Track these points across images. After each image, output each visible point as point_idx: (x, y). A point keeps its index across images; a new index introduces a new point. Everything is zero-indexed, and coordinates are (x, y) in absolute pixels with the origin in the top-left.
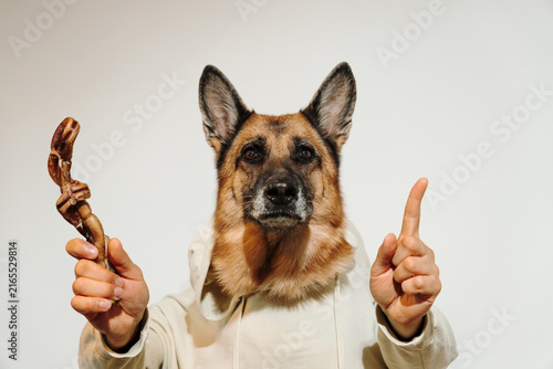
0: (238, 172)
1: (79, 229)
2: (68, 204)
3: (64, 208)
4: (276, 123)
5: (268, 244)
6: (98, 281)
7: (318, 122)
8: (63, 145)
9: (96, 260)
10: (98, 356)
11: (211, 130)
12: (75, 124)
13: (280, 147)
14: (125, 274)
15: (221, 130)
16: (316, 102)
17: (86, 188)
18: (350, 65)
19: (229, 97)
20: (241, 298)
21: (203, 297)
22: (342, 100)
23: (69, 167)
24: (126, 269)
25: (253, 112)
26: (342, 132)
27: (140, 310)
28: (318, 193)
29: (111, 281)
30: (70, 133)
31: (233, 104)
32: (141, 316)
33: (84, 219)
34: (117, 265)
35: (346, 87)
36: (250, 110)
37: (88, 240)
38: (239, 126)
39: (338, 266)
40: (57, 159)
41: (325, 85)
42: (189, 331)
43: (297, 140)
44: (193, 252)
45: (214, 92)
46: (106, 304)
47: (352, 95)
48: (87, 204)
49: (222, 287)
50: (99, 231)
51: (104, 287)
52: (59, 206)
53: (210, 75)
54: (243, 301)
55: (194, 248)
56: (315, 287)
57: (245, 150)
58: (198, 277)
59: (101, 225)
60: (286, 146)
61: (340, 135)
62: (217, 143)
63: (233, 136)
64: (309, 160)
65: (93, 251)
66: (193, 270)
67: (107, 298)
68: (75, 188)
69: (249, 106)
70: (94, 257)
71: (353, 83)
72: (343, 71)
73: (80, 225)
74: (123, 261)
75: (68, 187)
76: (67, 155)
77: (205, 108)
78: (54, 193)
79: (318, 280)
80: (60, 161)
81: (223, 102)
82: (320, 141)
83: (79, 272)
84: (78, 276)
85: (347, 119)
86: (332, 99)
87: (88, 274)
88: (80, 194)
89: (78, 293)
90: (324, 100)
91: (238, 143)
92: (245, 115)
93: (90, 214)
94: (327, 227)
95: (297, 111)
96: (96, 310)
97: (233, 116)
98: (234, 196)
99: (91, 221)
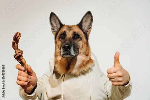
0: (59, 41)
1: (19, 62)
2: (17, 56)
3: (16, 57)
4: (70, 28)
5: (68, 62)
6: (24, 77)
7: (82, 27)
8: (16, 39)
9: (24, 71)
10: (23, 95)
11: (53, 30)
12: (20, 34)
13: (69, 34)
14: (31, 75)
15: (56, 30)
16: (81, 22)
17: (22, 52)
18: (91, 11)
19: (57, 21)
20: (63, 74)
21: (53, 74)
22: (89, 21)
23: (18, 45)
24: (32, 73)
25: (64, 25)
26: (89, 30)
27: (35, 84)
28: (81, 47)
29: (28, 77)
30: (18, 37)
31: (59, 23)
32: (35, 85)
33: (21, 60)
34: (29, 73)
35: (90, 18)
36: (63, 24)
37: (22, 65)
38: (60, 29)
39: (89, 66)
40: (14, 43)
41: (84, 17)
42: (50, 83)
43: (75, 33)
44: (50, 62)
45: (54, 19)
46: (26, 83)
47: (92, 20)
48: (22, 56)
49: (57, 72)
50: (25, 63)
51: (26, 79)
52: (14, 56)
53: (52, 15)
54: (64, 75)
55: (50, 61)
56: (83, 72)
57: (61, 35)
58: (52, 69)
59: (25, 62)
60: (71, 34)
61: (88, 31)
62: (55, 33)
63: (58, 31)
64: (78, 38)
65: (23, 68)
66: (50, 67)
67: (26, 82)
68: (19, 52)
69: (63, 23)
70: (23, 70)
71: (92, 17)
72: (89, 13)
73: (20, 61)
74: (31, 71)
75: (17, 51)
76: (17, 43)
77: (51, 24)
78: (13, 52)
79: (84, 70)
80: (15, 44)
81: (56, 22)
82: (82, 33)
83: (19, 74)
84: (19, 75)
85: (91, 27)
86: (86, 21)
87: (22, 75)
88: (20, 53)
89: (18, 80)
90: (83, 21)
91: (59, 33)
92: (62, 26)
93: (23, 58)
94: (84, 56)
95: (76, 24)
96: (23, 85)
97: (59, 26)
98: (59, 48)
99: (23, 60)
